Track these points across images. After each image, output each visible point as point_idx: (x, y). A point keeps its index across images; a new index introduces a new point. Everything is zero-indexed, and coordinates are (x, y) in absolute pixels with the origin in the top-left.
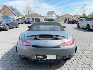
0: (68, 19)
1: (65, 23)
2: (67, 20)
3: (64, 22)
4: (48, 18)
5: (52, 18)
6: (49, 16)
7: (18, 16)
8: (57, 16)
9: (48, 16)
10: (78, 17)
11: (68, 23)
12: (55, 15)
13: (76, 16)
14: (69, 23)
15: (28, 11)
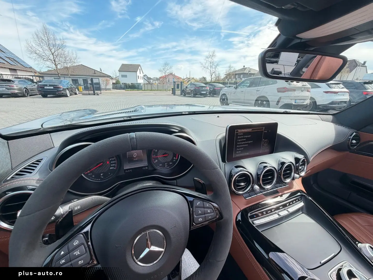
0: (180, 83)
1: (174, 93)
2: (178, 88)
3: (171, 92)
4: (123, 81)
5: (134, 82)
6: (125, 76)
7: (13, 70)
8: (146, 78)
9: (123, 76)
10: (193, 81)
11: (181, 94)
12: (142, 75)
13: (189, 79)
14: (185, 96)
15: (51, 52)
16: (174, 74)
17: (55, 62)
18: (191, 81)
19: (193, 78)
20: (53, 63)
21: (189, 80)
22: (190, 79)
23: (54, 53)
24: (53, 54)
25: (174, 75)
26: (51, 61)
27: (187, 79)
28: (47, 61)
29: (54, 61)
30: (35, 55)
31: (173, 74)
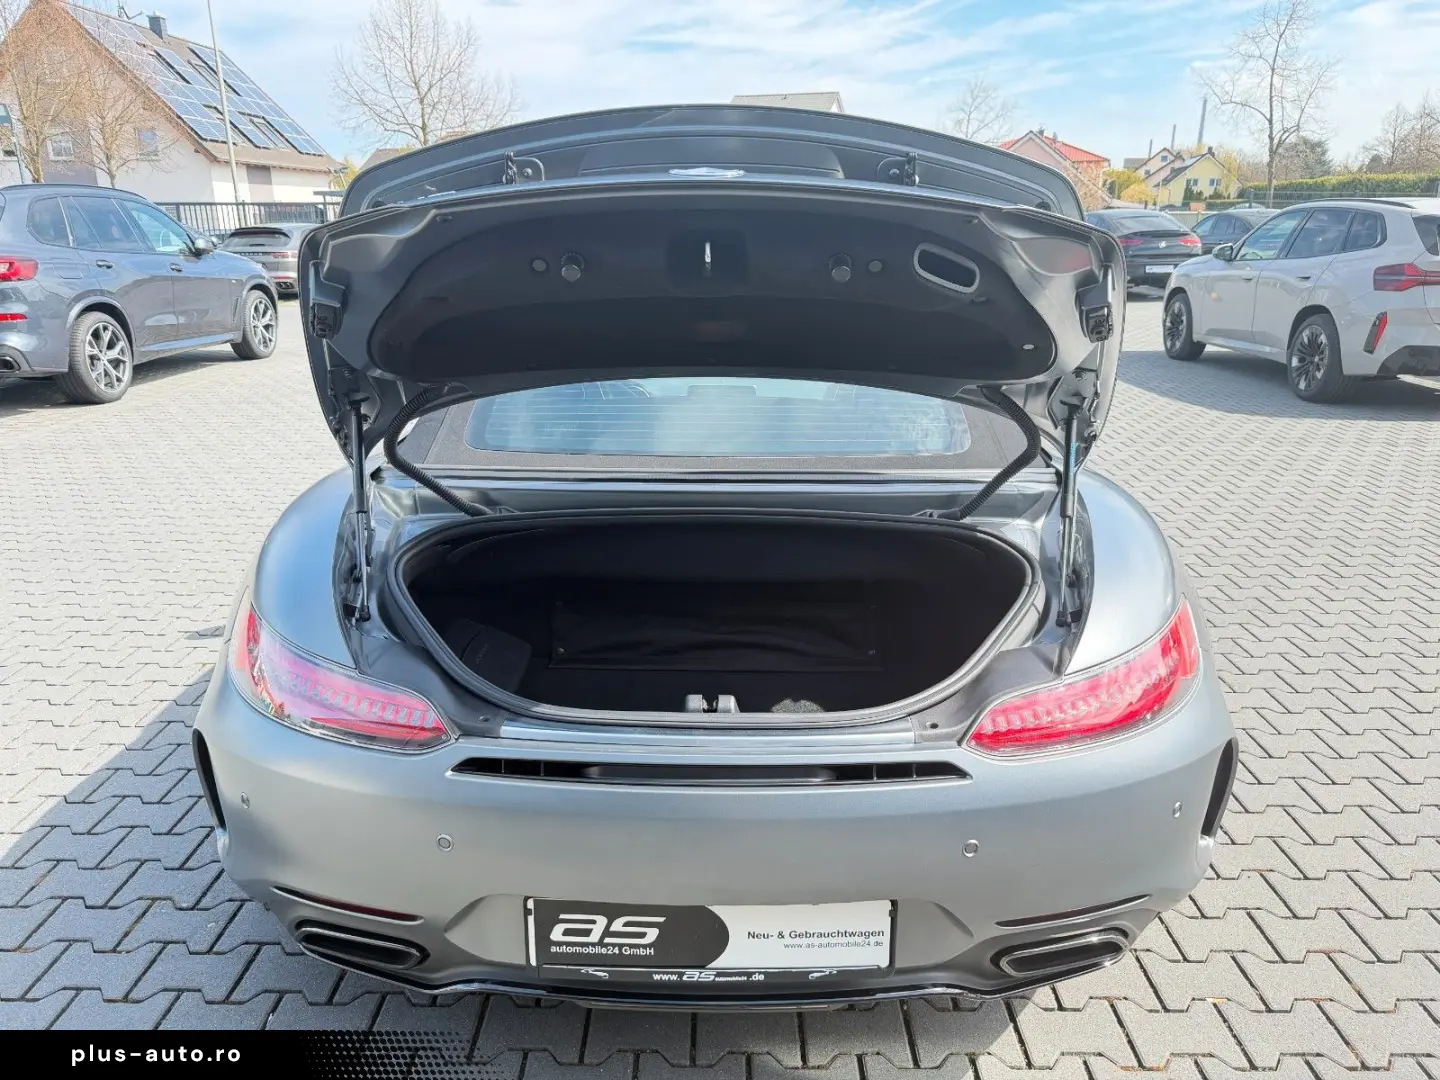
7: (260, 171)
10: (1204, 177)
13: (1175, 164)
15: (416, 92)
16: (1055, 134)
17: (425, 135)
18: (1189, 174)
19: (1210, 149)
20: (417, 137)
21: (1178, 165)
22: (1188, 162)
23: (426, 94)
24: (422, 101)
25: (1054, 140)
26: (409, 131)
27: (1164, 158)
28: (399, 131)
29: (424, 128)
30: (360, 109)
31: (1048, 134)
